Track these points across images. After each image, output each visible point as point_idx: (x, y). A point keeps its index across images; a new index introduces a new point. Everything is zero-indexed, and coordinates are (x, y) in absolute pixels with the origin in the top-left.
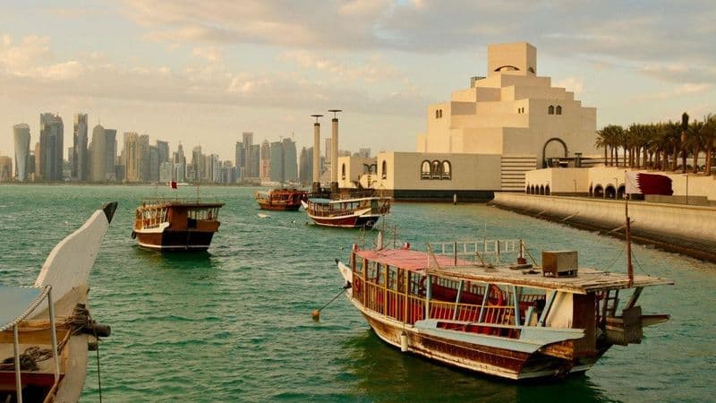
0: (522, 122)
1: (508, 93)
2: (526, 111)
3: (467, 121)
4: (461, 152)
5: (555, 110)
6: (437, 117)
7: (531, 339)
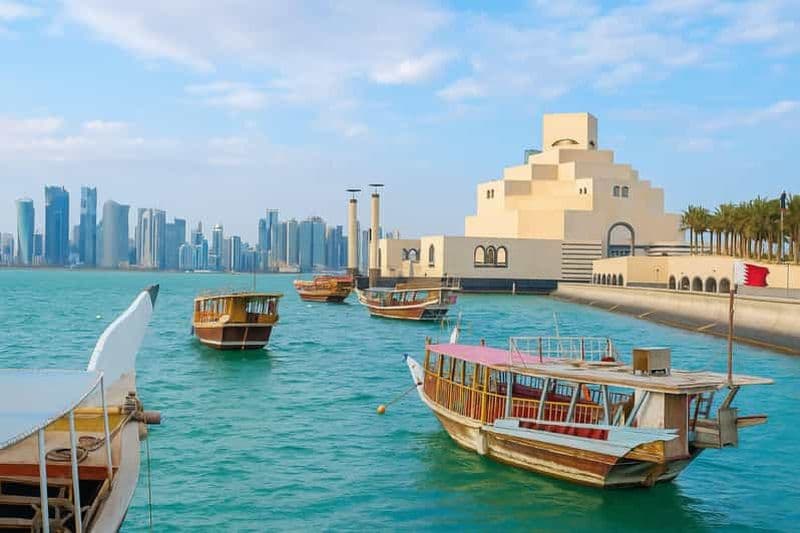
0: (585, 204)
1: (568, 169)
2: (590, 191)
3: (523, 202)
4: (516, 237)
5: (621, 191)
6: (488, 197)
7: (620, 441)
